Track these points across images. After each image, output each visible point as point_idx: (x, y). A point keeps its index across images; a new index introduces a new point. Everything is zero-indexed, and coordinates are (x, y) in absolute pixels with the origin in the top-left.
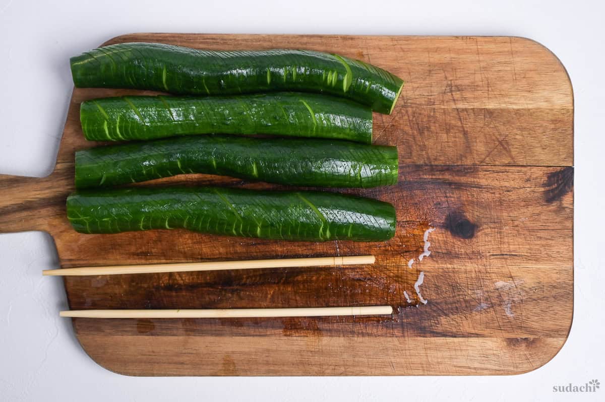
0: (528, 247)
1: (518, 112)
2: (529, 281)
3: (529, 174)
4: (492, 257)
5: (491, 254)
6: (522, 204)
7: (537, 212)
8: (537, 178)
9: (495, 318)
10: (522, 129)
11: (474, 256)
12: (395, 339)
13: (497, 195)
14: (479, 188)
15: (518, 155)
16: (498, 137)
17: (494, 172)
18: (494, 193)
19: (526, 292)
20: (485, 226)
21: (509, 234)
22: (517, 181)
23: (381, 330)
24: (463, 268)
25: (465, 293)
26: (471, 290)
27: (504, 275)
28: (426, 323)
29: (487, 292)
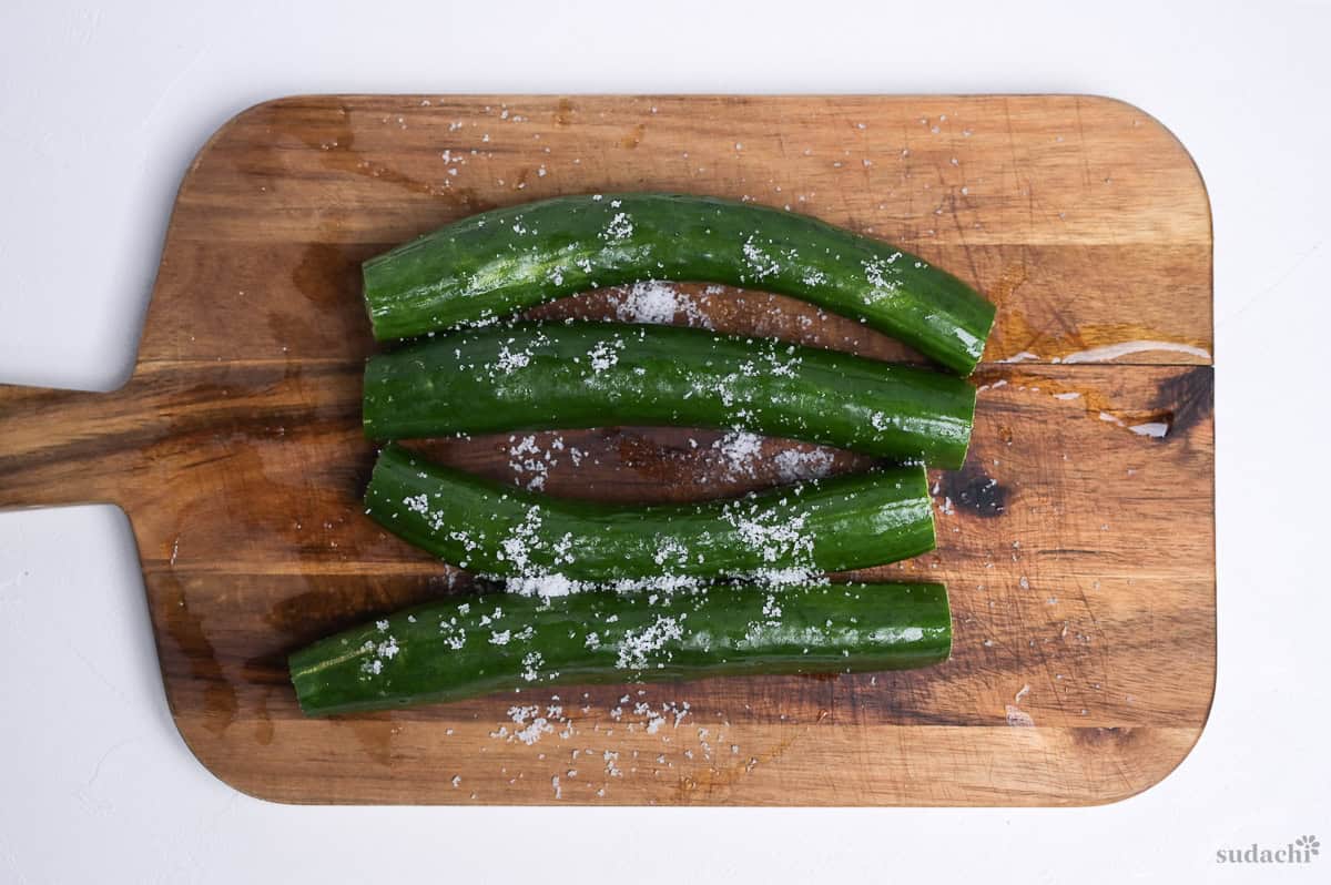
0: (1118, 534)
1: (1093, 252)
2: (1121, 608)
3: (1118, 381)
4: (1042, 557)
5: (1040, 549)
6: (1106, 444)
7: (1137, 461)
8: (1135, 390)
9: (1050, 685)
10: (1103, 287)
11: (1004, 553)
12: (837, 728)
13: (1052, 427)
14: (1014, 411)
15: (1096, 342)
16: (1054, 304)
17: (1045, 377)
18: (1045, 422)
19: (1115, 629)
20: (1026, 491)
21: (1077, 507)
22: (1093, 396)
23: (809, 710)
24: (979, 579)
25: (985, 632)
26: (997, 625)
27: (1066, 595)
28: (903, 696)
29: (1032, 629)
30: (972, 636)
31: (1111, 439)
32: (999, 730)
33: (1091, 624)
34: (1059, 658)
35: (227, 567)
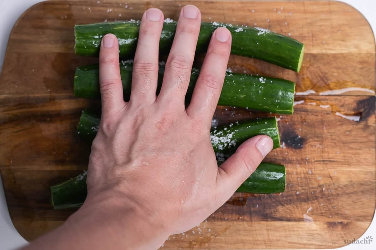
0: (342, 155)
1: (335, 56)
2: (344, 180)
3: (343, 101)
4: (316, 163)
5: (316, 160)
6: (338, 123)
7: (349, 129)
8: (349, 104)
9: (319, 207)
10: (338, 68)
11: (303, 162)
12: (245, 223)
13: (320, 117)
14: (306, 112)
15: (335, 87)
16: (320, 74)
17: (317, 100)
18: (317, 116)
19: (341, 188)
20: (311, 140)
21: (328, 145)
22: (334, 107)
23: (235, 216)
24: (295, 170)
25: (297, 189)
26: (301, 186)
27: (324, 176)
28: (268, 211)
29: (313, 188)
30: (292, 190)
31: (340, 121)
32: (301, 223)
33: (333, 186)
34: (322, 198)
35: (29, 168)
